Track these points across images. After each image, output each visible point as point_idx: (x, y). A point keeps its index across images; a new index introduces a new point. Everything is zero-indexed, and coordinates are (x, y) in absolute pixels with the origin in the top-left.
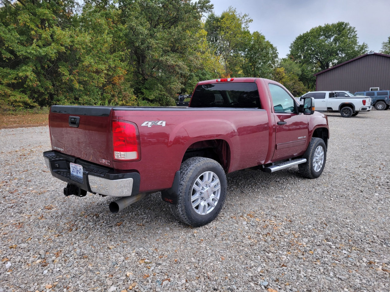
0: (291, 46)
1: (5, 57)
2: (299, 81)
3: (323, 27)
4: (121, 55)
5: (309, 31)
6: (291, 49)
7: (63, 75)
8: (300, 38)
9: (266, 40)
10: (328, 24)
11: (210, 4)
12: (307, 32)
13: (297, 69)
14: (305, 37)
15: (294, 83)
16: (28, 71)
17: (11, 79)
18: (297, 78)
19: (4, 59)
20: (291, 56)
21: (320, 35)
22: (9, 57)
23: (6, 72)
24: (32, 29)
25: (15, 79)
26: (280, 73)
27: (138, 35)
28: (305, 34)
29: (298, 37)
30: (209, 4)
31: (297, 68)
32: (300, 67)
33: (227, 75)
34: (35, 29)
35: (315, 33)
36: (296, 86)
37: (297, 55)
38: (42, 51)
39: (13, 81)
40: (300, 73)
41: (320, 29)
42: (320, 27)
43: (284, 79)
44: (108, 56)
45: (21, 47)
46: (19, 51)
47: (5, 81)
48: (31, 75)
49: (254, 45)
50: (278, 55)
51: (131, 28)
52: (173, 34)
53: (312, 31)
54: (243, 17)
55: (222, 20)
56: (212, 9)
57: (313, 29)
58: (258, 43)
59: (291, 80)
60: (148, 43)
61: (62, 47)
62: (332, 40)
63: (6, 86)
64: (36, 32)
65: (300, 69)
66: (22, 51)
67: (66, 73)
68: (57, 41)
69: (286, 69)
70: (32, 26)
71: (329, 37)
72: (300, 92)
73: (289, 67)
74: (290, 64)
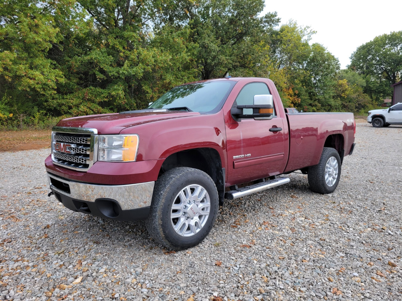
0: (351, 57)
1: (99, 78)
2: (363, 93)
3: (388, 35)
4: (195, 72)
5: (372, 40)
6: (351, 60)
7: (147, 93)
8: (363, 48)
9: (326, 52)
10: (394, 32)
11: (277, 18)
12: (371, 41)
13: (361, 81)
14: (369, 47)
15: (358, 95)
16: (119, 90)
17: (103, 98)
18: (361, 90)
19: (98, 80)
20: (352, 67)
21: (385, 44)
22: (102, 77)
23: (99, 92)
24: (121, 52)
25: (107, 97)
26: (342, 85)
27: (210, 52)
28: (369, 43)
29: (361, 47)
30: (275, 18)
31: (361, 79)
32: (364, 79)
33: (289, 89)
34: (123, 51)
35: (380, 42)
36: (361, 98)
37: (359, 65)
38: (132, 71)
39: (106, 100)
40: (365, 85)
41: (386, 38)
42: (385, 35)
43: (347, 91)
44: (183, 73)
45: (111, 69)
46: (110, 72)
47: (98, 99)
48: (122, 93)
49: (316, 57)
50: (340, 66)
51: (204, 46)
52: (243, 49)
53: (376, 41)
54: (305, 29)
55: (282, 34)
56: (279, 23)
57: (377, 38)
58: (320, 55)
59: (355, 92)
60: (219, 59)
61: (149, 67)
62: (399, 49)
63: (98, 104)
64: (124, 53)
65: (364, 81)
66: (113, 71)
67: (149, 91)
68: (143, 61)
69: (349, 81)
70: (121, 48)
71: (396, 45)
72: (365, 105)
73: (352, 79)
74: (353, 76)
